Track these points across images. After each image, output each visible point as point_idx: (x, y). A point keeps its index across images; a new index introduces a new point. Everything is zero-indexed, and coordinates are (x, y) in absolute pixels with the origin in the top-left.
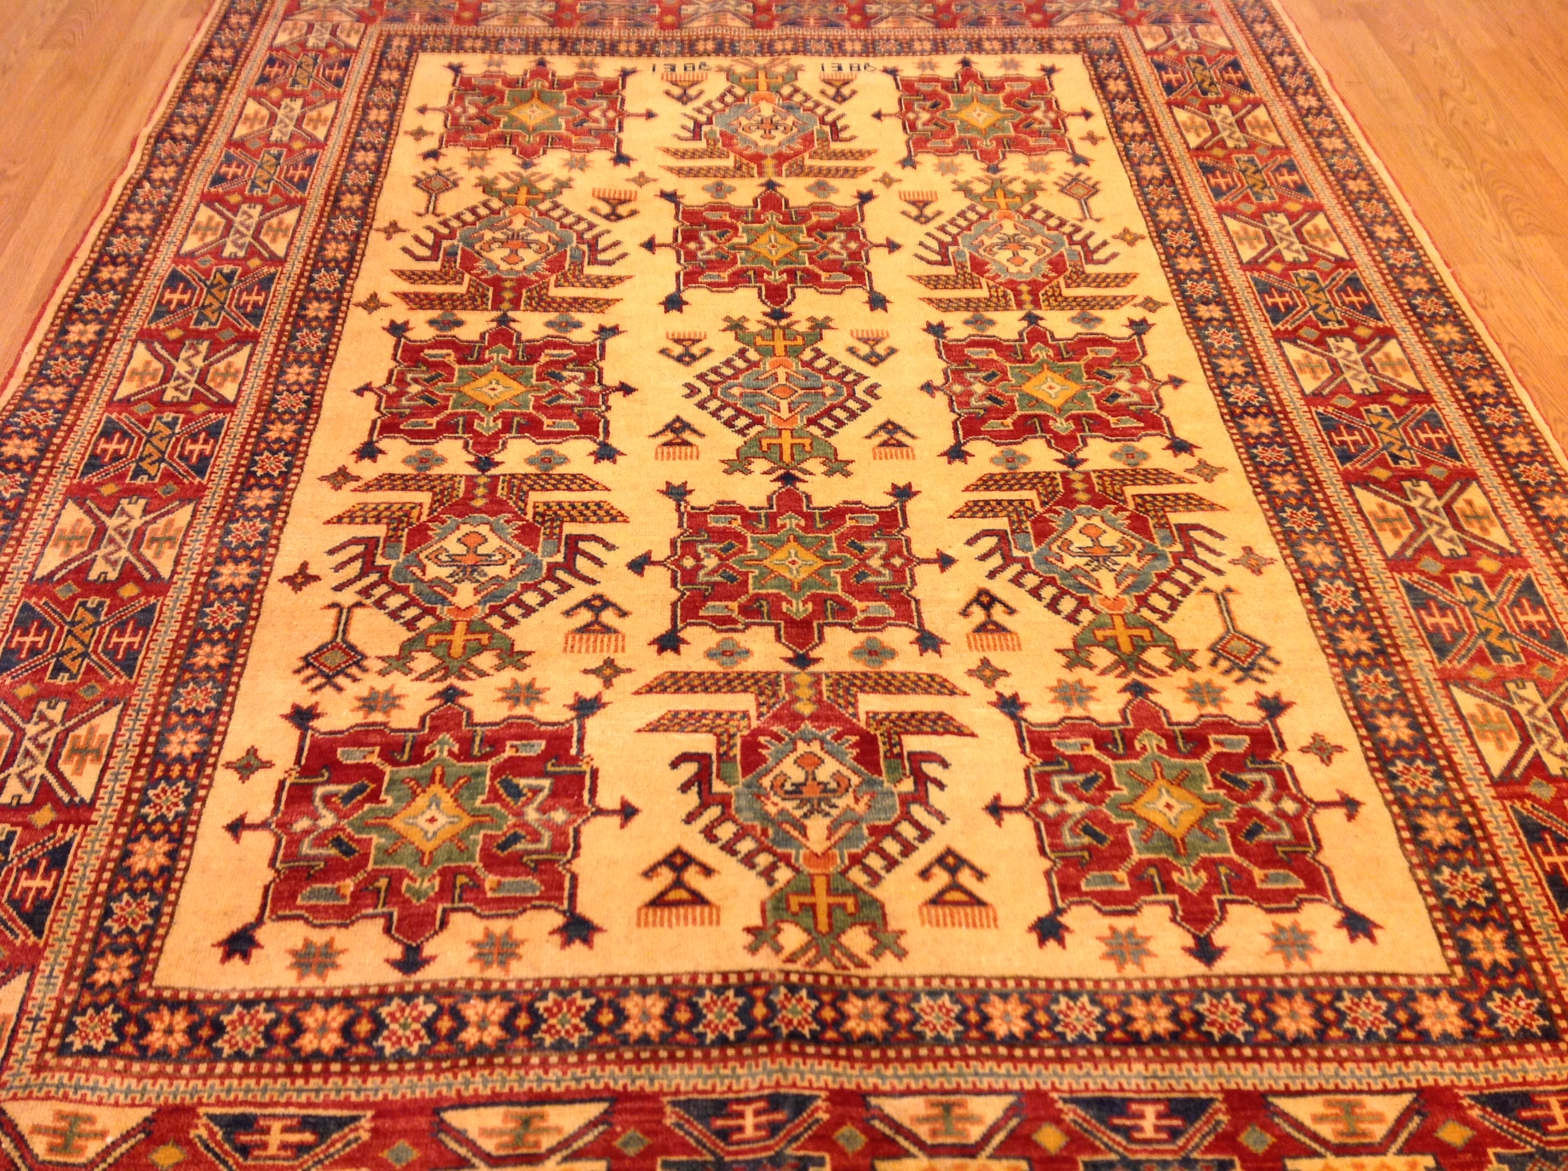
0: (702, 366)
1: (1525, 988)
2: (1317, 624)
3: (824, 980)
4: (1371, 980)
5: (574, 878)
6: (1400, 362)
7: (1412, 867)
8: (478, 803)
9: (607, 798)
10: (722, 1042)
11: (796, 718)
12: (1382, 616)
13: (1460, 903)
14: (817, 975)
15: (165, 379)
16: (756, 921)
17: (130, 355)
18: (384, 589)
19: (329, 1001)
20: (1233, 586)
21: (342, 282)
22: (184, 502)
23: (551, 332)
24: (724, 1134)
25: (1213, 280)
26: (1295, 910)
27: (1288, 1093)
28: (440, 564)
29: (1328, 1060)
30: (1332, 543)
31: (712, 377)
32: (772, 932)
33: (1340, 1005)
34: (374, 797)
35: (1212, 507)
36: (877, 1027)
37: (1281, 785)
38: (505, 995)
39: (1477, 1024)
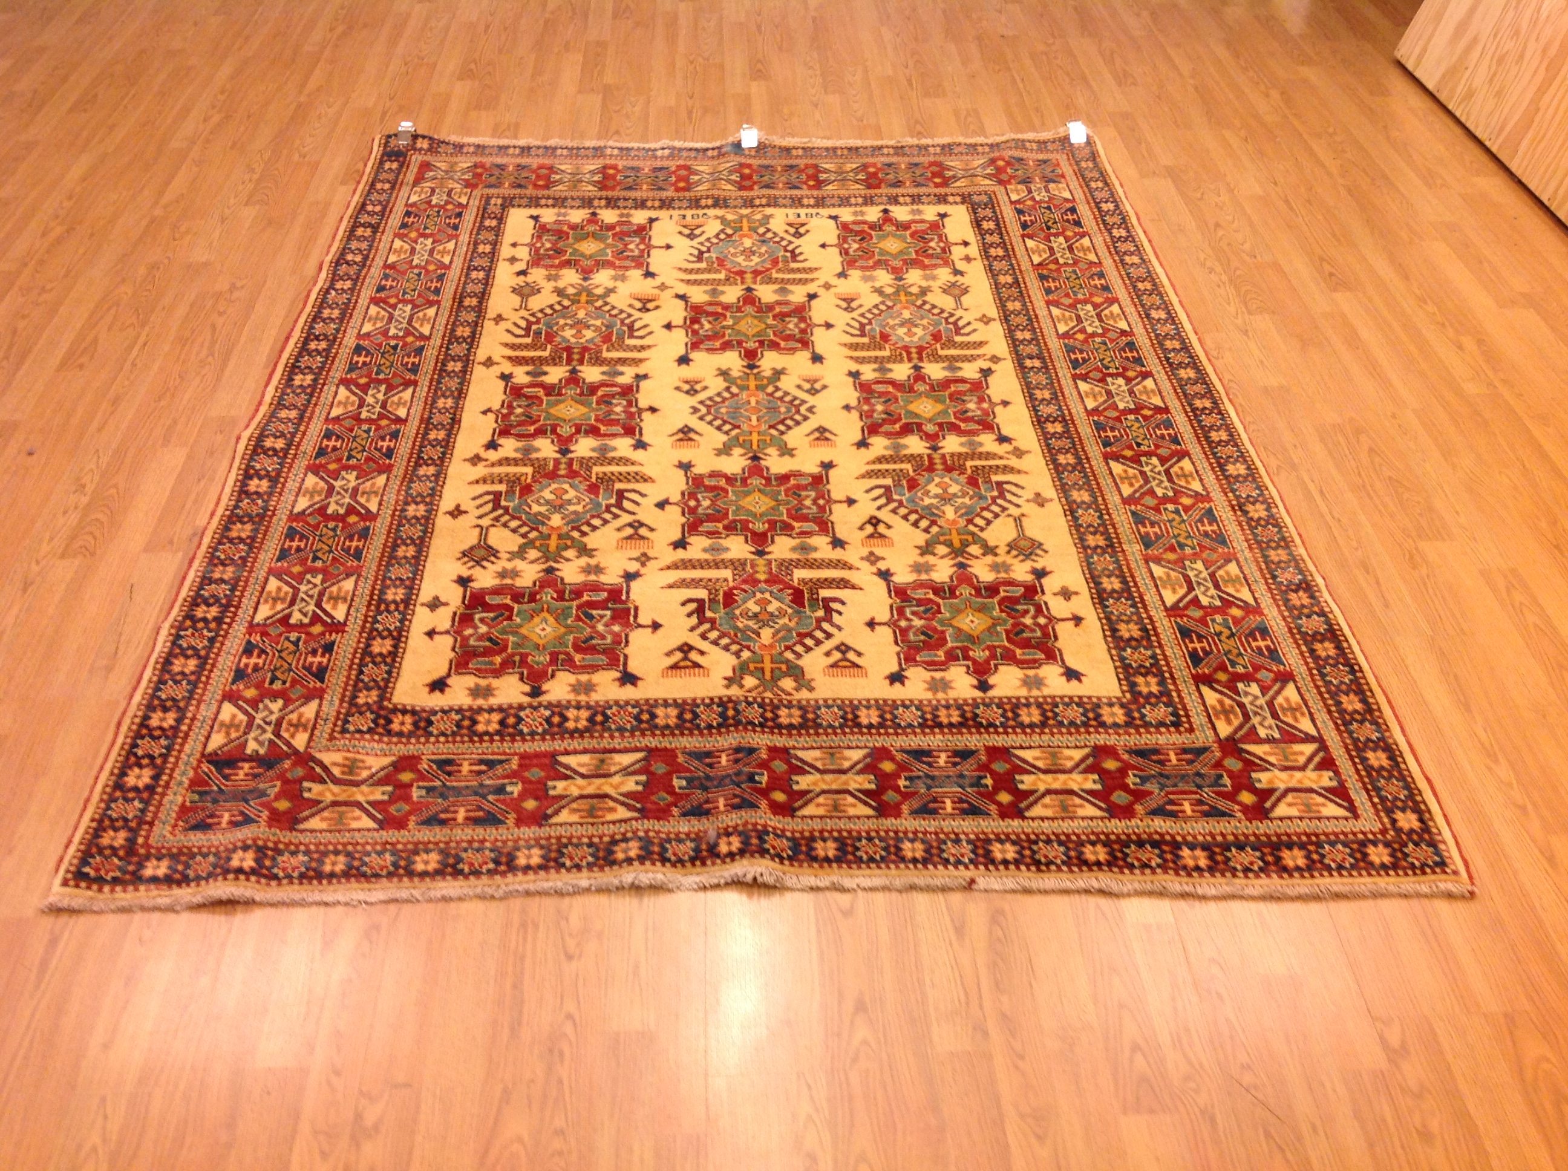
0: (702, 396)
1: (1165, 704)
2: (1074, 532)
3: (767, 701)
4: (1076, 699)
5: (626, 657)
6: (1153, 391)
7: (1109, 648)
8: (569, 622)
9: (643, 619)
10: (710, 727)
11: (755, 582)
12: (1114, 527)
13: (1135, 665)
14: (763, 699)
15: (361, 406)
16: (730, 674)
17: (336, 393)
18: (507, 517)
19: (491, 710)
20: (1026, 513)
21: (469, 350)
22: (380, 472)
23: (605, 377)
24: (711, 766)
25: (1038, 344)
26: (1037, 668)
27: (1020, 747)
28: (540, 504)
29: (1046, 734)
30: (1091, 490)
31: (708, 403)
32: (739, 679)
33: (1057, 710)
34: (510, 618)
35: (1019, 472)
36: (796, 721)
37: (1039, 611)
38: (588, 707)
39: (1134, 718)
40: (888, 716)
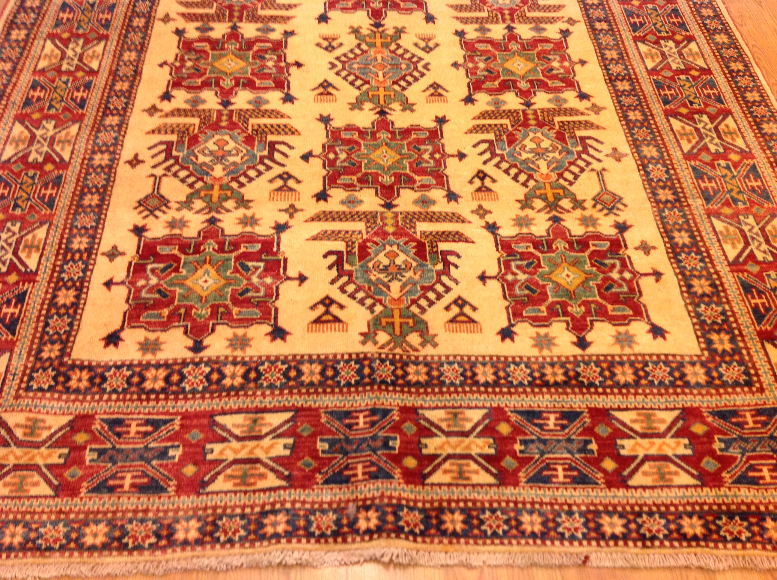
0: (338, 52)
1: (737, 362)
2: (647, 186)
3: (398, 357)
4: (663, 358)
5: (276, 310)
6: (697, 53)
7: (686, 305)
8: (228, 273)
9: (292, 272)
10: (349, 385)
11: (385, 234)
12: (679, 182)
13: (709, 322)
14: (394, 355)
15: (62, 59)
16: (365, 330)
17: (44, 47)
18: (177, 167)
19: (158, 366)
20: (606, 167)
21: (151, 8)
22: (74, 122)
23: (259, 34)
24: (350, 426)
25: (604, 9)
26: (627, 325)
27: (619, 409)
28: (205, 155)
29: (640, 394)
30: (657, 146)
31: (343, 59)
32: (373, 335)
33: (647, 369)
34: (177, 270)
35: (598, 127)
36: (423, 378)
37: (624, 265)
38: (244, 363)
39: (713, 378)
40: (502, 374)
